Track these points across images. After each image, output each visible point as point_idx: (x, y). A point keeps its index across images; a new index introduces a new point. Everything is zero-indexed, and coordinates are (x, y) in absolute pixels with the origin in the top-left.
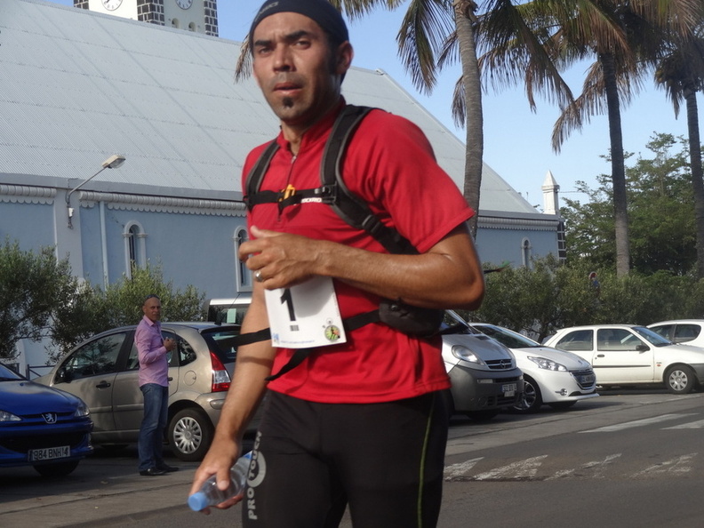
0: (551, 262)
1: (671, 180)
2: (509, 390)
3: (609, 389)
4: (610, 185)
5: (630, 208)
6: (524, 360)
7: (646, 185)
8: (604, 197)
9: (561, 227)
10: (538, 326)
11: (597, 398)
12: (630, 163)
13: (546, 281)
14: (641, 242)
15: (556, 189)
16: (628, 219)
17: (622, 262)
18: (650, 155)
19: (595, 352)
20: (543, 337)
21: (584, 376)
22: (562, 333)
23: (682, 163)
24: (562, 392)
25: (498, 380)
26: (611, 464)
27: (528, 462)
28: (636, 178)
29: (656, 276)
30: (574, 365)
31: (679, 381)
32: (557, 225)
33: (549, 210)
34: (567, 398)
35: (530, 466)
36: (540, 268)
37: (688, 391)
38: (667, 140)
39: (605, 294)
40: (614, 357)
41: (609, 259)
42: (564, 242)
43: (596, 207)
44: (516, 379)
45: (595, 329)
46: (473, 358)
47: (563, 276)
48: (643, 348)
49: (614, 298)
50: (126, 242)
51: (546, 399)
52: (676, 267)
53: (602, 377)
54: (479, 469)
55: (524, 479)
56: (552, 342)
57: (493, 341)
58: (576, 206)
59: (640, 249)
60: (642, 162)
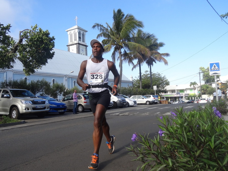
0: (131, 87)
1: (148, 77)
2: (125, 104)
3: (138, 104)
4: (139, 77)
5: (142, 80)
6: (127, 100)
7: (144, 77)
8: (139, 79)
9: (133, 82)
10: (129, 96)
11: (137, 105)
12: (142, 74)
13: (130, 90)
14: (143, 85)
15: (132, 77)
16: (142, 82)
17: (141, 87)
18: (145, 73)
19: (137, 99)
20: (130, 97)
21: (135, 102)
22: (132, 96)
23: (149, 74)
24: (132, 104)
25: (123, 102)
26: (138, 113)
27: (127, 113)
28: (143, 76)
29: (145, 89)
30: (134, 101)
31: (148, 103)
32: (132, 82)
33: (131, 80)
34: (133, 105)
35: (127, 114)
36: (130, 88)
37: (149, 105)
38: (147, 71)
39: (138, 91)
40: (139, 100)
41: (139, 87)
42: (133, 85)
43: (137, 80)
44: (126, 102)
45: (137, 96)
46: (120, 99)
47: (133, 89)
48: (143, 99)
49: (139, 92)
50: (74, 83)
51: (130, 105)
52: (148, 88)
53: (138, 102)
54: (120, 114)
55: (126, 115)
56: (131, 97)
57: (123, 97)
58: (135, 80)
59: (143, 86)
60: (144, 74)
